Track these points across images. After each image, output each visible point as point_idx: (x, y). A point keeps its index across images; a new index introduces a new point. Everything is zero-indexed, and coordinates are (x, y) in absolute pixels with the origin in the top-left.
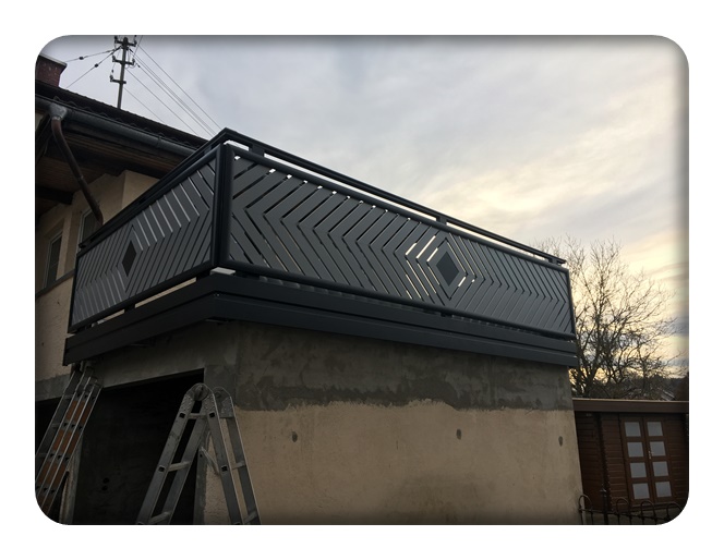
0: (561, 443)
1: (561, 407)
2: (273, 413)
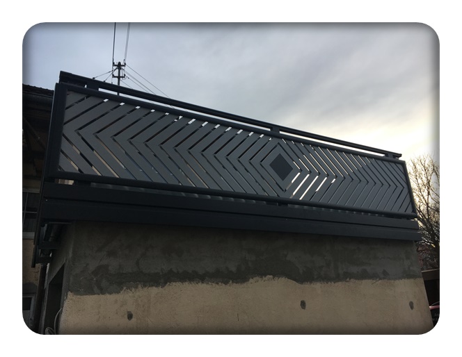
0: (412, 308)
1: (408, 275)
2: (108, 296)
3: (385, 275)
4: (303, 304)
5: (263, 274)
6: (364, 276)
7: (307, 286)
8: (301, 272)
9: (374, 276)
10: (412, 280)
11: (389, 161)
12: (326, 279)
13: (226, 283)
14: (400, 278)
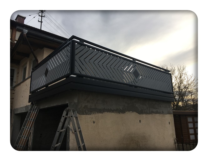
0: (169, 124)
1: (169, 113)
2: (88, 116)
3: (163, 113)
4: (140, 121)
5: (129, 111)
6: (157, 113)
7: (141, 115)
8: (140, 111)
9: (159, 113)
10: (170, 115)
11: (167, 73)
12: (146, 113)
13: (119, 113)
14: (167, 114)
